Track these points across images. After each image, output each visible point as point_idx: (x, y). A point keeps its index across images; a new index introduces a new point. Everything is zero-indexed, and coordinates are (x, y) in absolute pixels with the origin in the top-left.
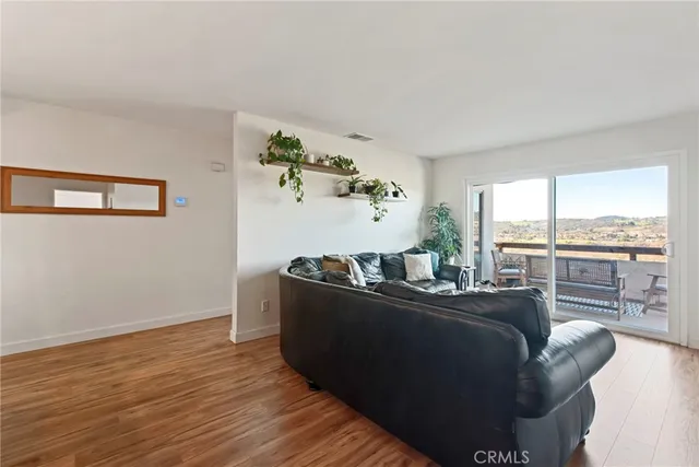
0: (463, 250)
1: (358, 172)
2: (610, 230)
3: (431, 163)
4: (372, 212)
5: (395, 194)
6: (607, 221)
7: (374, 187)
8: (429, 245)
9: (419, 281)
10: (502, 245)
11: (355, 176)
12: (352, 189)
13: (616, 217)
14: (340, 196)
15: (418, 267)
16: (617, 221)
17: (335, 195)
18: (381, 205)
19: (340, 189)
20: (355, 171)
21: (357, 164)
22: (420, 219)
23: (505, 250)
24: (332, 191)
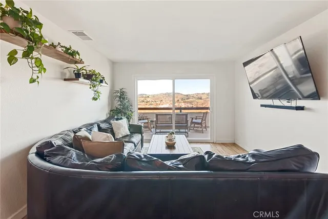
1: (83, 63)
3: (113, 65)
4: (91, 94)
5: (101, 81)
7: (93, 75)
8: (115, 113)
9: (123, 137)
11: (80, 66)
12: (78, 76)
14: (65, 80)
15: (122, 128)
17: (61, 79)
19: (65, 74)
20: (81, 62)
21: (82, 56)
22: (109, 98)
24: (59, 75)
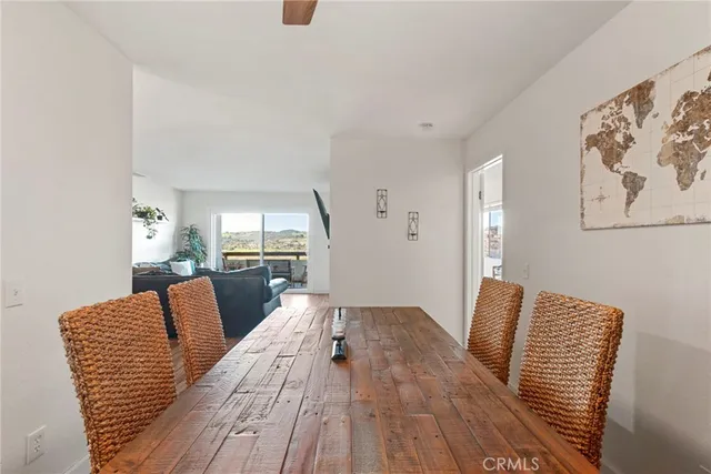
0: (208, 258)
2: (289, 241)
3: (182, 194)
4: (146, 232)
5: (160, 218)
6: (288, 233)
7: (147, 213)
8: (181, 255)
10: (227, 254)
13: (292, 231)
16: (294, 234)
18: (153, 226)
22: (174, 236)
23: (229, 258)
